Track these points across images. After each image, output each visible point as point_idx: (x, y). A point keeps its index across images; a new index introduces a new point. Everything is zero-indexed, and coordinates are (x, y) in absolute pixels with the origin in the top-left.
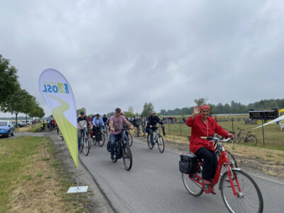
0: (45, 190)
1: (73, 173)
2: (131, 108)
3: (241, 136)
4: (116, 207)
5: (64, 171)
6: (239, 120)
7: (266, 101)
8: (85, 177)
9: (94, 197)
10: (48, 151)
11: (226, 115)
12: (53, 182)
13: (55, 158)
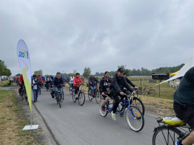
0: (6, 128)
1: (29, 116)
2: (75, 71)
3: (145, 90)
4: (57, 138)
5: (22, 114)
6: (145, 80)
7: (163, 68)
8: (38, 118)
9: (42, 132)
10: (11, 100)
11: (138, 77)
12: (13, 122)
13: (16, 105)
